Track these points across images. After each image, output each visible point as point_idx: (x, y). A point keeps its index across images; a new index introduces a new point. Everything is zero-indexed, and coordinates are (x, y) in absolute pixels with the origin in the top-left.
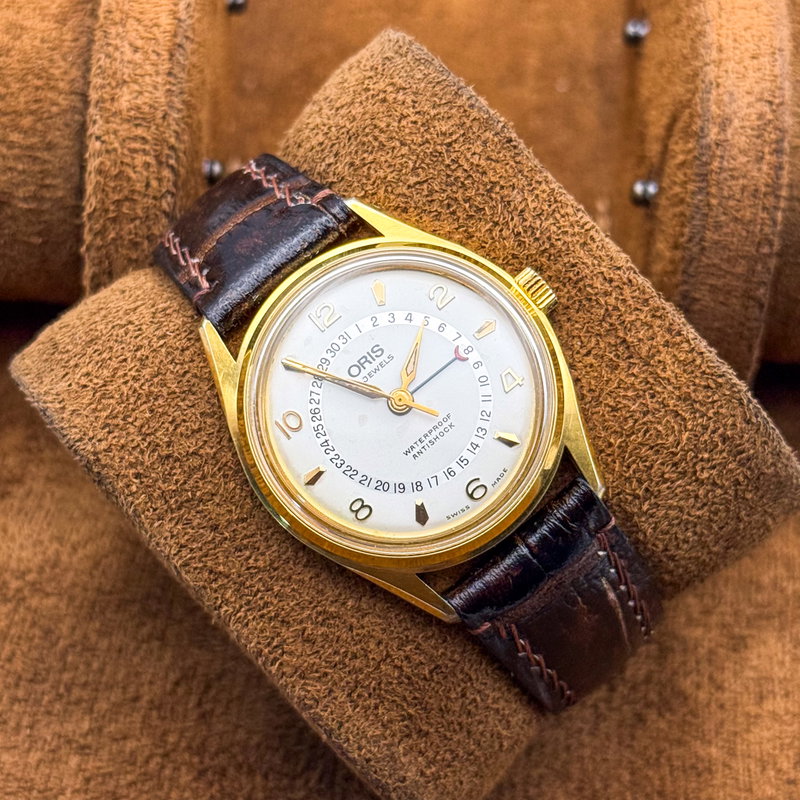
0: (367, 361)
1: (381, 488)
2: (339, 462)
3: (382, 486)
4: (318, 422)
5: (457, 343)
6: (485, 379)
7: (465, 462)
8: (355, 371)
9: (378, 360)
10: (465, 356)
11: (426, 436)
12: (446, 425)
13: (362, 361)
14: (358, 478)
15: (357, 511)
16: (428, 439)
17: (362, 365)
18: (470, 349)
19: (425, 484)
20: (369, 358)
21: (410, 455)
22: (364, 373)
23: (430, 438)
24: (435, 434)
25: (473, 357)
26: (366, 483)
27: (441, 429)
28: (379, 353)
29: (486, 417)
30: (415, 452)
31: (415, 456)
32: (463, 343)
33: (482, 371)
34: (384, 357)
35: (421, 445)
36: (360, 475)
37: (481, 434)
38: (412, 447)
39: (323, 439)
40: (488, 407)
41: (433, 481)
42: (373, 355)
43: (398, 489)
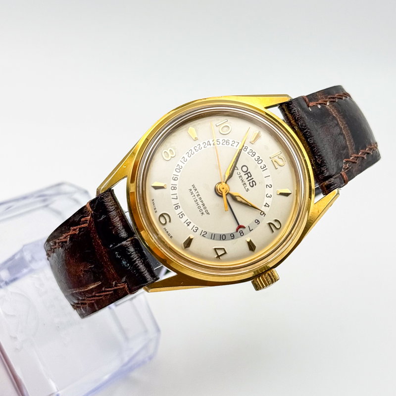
2: (197, 149)
3: (179, 168)
4: (221, 142)
5: (247, 228)
6: (224, 238)
7: (181, 216)
9: (247, 183)
10: (239, 231)
11: (200, 198)
12: (204, 211)
13: (249, 174)
14: (186, 157)
15: (167, 152)
16: (198, 200)
18: (242, 234)
19: (174, 192)
21: (192, 188)
22: (242, 174)
24: (200, 204)
25: (237, 235)
26: (183, 160)
27: (202, 208)
28: (251, 185)
29: (203, 234)
30: (193, 190)
31: (191, 190)
32: (246, 231)
33: (229, 238)
34: (248, 187)
35: (196, 195)
36: (188, 158)
37: (194, 229)
38: (196, 190)
39: (212, 143)
40: (208, 236)
41: (175, 197)
42: (251, 181)
43: (175, 176)
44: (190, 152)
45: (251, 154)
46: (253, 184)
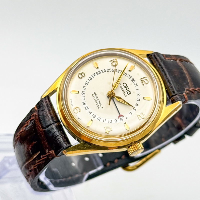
0: (127, 89)
1: (86, 83)
2: (98, 73)
3: (87, 83)
4: (112, 70)
5: (125, 116)
6: (111, 122)
7: (86, 109)
8: (125, 85)
9: (126, 92)
10: (120, 118)
11: (98, 100)
12: (100, 106)
13: (127, 88)
14: (91, 77)
15: (81, 74)
16: (97, 100)
17: (126, 87)
18: (122, 120)
19: (83, 95)
20: (127, 90)
21: (94, 94)
22: (123, 87)
23: (97, 101)
24: (98, 102)
25: (119, 120)
26: (89, 79)
27: (99, 105)
28: (128, 93)
29: (98, 119)
30: (94, 95)
31: (93, 95)
32: (124, 118)
33: (113, 121)
34: (126, 94)
35: (96, 98)
36: (92, 78)
37: (94, 116)
38: (96, 95)
39: (106, 70)
40: (102, 120)
41: (84, 98)
42: (128, 91)
43: (84, 87)
44: (94, 75)
45: (129, 77)
46: (129, 93)
